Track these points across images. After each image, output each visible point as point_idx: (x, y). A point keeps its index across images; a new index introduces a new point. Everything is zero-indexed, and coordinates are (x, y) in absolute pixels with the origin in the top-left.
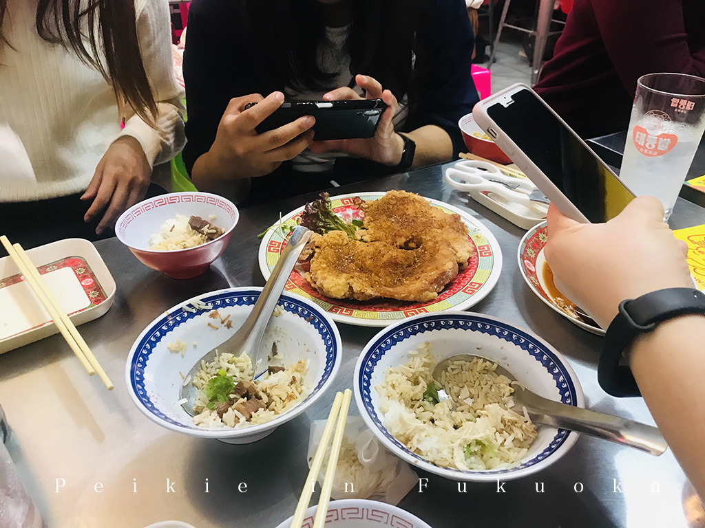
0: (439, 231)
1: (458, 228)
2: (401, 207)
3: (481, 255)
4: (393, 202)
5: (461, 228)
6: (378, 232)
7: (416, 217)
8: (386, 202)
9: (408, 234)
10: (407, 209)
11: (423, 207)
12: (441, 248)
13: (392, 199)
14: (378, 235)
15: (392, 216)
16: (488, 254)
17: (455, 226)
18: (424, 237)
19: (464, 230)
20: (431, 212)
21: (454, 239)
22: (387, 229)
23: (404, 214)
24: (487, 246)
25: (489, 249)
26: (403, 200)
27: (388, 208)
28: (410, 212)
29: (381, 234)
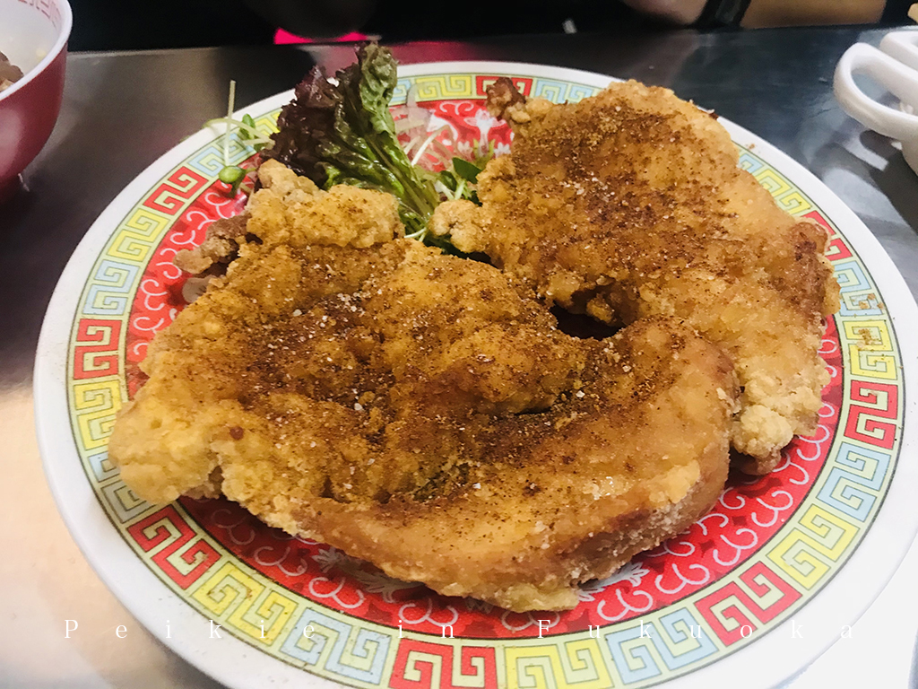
0: (719, 286)
1: (800, 286)
2: (629, 149)
3: (851, 432)
4: (607, 124)
5: (809, 287)
6: (505, 223)
7: (665, 199)
8: (587, 117)
9: (598, 266)
10: (646, 161)
11: (706, 167)
12: (688, 372)
13: (609, 111)
14: (500, 237)
15: (583, 175)
16: (879, 434)
17: (790, 274)
18: (648, 296)
19: (820, 297)
20: (727, 192)
21: (764, 338)
22: (541, 220)
23: (630, 177)
24: (892, 391)
25: (892, 411)
26: (644, 128)
27: (583, 143)
28: (654, 174)
29: (512, 237)
